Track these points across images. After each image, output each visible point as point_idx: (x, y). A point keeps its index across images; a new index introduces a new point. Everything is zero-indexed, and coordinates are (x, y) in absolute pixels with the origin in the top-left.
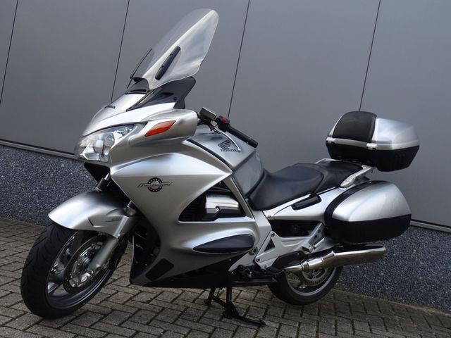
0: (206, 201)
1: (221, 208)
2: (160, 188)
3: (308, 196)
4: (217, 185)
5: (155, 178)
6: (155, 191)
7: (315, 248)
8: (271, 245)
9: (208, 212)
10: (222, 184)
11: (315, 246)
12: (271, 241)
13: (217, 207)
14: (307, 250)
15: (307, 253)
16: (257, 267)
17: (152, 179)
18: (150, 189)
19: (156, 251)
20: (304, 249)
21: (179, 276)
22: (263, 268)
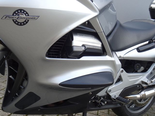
0: (73, 39)
1: (87, 47)
2: (26, 22)
3: (147, 42)
4: (84, 24)
5: (21, 10)
6: (21, 25)
7: (152, 82)
8: (120, 79)
9: (75, 49)
10: (88, 24)
11: (153, 81)
12: (120, 76)
13: (83, 45)
14: (146, 83)
15: (144, 85)
16: (108, 96)
17: (17, 11)
18: (15, 22)
19: (25, 83)
20: (143, 82)
21: (46, 106)
22: (113, 97)
